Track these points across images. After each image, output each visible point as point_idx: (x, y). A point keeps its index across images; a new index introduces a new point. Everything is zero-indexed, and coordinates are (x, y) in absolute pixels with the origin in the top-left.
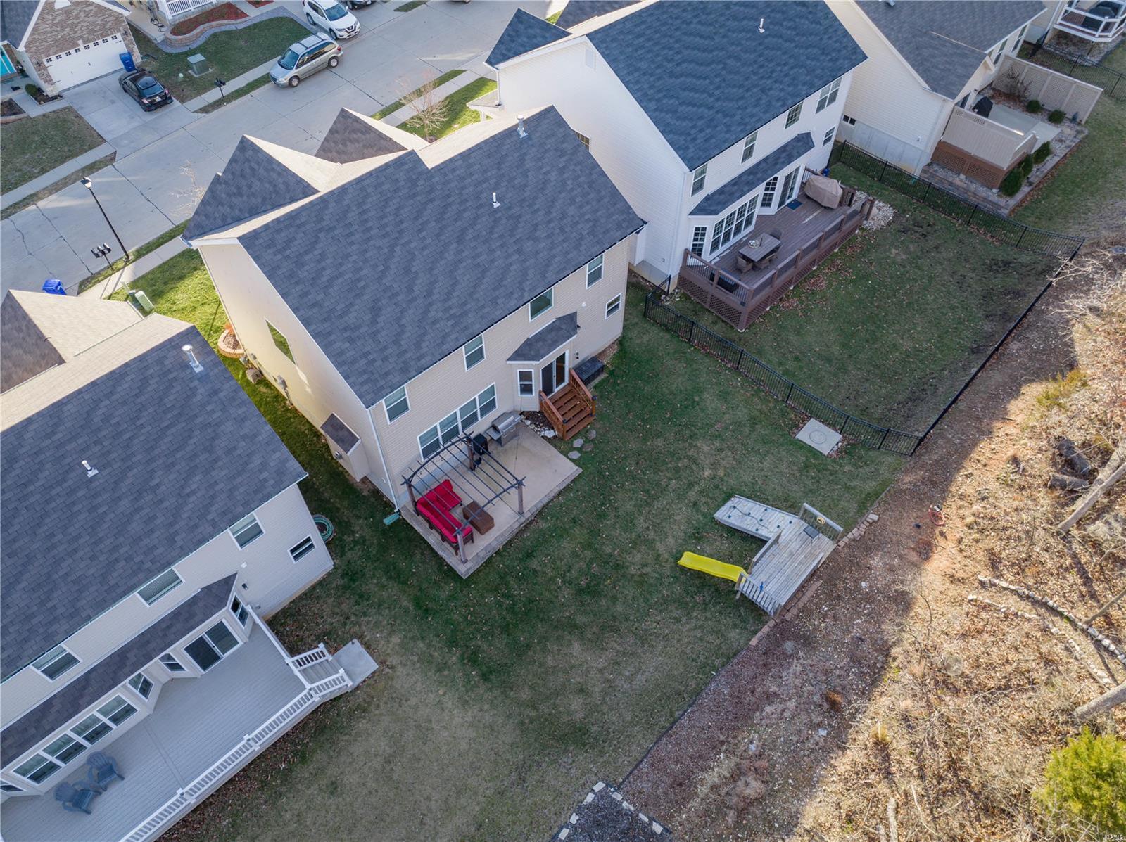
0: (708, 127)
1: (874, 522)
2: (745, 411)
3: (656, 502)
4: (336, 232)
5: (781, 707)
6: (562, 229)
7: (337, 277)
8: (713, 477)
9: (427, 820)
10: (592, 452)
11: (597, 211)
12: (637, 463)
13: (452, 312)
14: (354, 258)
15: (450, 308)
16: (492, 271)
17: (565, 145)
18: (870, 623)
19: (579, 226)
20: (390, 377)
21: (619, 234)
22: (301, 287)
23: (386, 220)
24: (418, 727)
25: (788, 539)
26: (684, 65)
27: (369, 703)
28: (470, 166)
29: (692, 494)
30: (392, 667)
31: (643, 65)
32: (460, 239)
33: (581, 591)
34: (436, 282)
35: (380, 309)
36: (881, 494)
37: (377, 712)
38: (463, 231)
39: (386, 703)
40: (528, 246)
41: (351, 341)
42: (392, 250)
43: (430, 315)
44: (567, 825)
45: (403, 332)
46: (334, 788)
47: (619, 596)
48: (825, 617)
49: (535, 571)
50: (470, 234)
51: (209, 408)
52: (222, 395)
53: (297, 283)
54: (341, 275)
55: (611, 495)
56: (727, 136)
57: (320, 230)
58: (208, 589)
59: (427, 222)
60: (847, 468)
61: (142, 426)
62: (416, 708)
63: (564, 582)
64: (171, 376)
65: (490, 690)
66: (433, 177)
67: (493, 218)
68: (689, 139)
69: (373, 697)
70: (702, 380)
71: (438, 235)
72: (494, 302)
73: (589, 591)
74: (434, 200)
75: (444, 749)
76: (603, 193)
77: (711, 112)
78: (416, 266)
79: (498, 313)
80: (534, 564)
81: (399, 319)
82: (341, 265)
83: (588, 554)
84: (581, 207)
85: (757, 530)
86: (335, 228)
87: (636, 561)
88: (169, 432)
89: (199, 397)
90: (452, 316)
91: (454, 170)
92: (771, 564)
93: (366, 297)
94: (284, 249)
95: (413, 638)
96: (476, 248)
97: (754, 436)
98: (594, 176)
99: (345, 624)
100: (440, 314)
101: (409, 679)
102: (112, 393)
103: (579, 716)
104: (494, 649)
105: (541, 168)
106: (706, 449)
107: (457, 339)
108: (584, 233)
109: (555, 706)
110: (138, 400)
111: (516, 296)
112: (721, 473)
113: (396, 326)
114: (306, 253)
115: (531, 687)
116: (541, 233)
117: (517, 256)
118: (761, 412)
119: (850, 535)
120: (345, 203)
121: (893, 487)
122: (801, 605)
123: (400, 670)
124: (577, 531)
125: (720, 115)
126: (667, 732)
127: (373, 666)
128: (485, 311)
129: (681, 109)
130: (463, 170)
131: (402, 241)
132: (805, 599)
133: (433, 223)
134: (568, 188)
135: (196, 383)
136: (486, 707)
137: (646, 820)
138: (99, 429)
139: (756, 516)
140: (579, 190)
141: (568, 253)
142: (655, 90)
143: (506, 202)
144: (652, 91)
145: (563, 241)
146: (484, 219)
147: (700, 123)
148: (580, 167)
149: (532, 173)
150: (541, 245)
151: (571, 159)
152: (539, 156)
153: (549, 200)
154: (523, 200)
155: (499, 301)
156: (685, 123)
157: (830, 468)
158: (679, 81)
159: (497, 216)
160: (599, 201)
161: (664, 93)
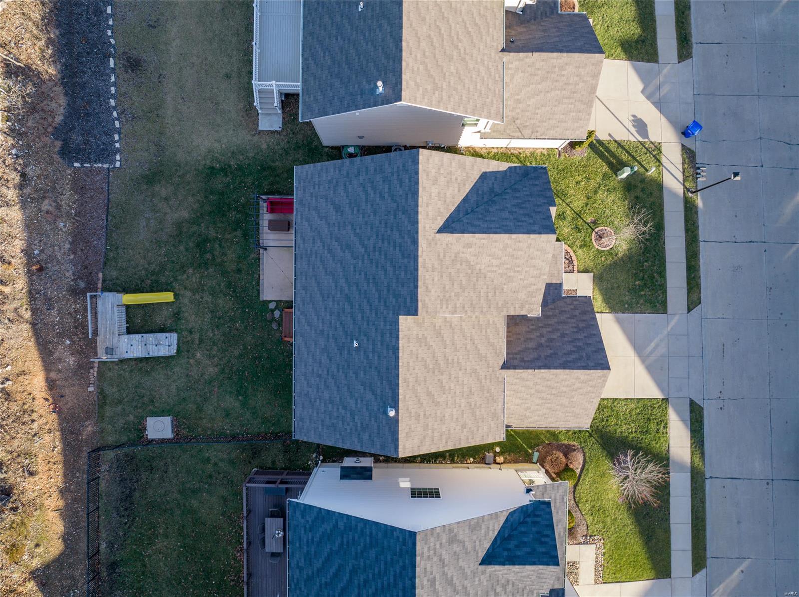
1: (89, 386)
2: (209, 412)
3: (210, 316)
4: (392, 217)
5: (62, 251)
6: (319, 376)
7: (366, 198)
8: (194, 355)
9: (181, 101)
10: (266, 315)
11: (317, 413)
12: (237, 330)
13: (314, 256)
14: (372, 217)
15: (316, 257)
16: (320, 303)
17: (367, 434)
18: (51, 322)
19: (315, 390)
20: (302, 191)
22: (372, 171)
23: (383, 257)
24: (218, 125)
25: (121, 341)
26: (356, 591)
27: (247, 115)
28: (388, 348)
29: (197, 336)
30: (254, 135)
31: (372, 553)
32: (348, 298)
33: (206, 240)
34: (333, 260)
35: (336, 212)
36: (98, 409)
37: (241, 115)
38: (351, 305)
39: (241, 121)
40: (322, 342)
41: (330, 182)
42: (364, 246)
43: (318, 241)
44: (118, 141)
45: (319, 217)
46: (228, 76)
47: (187, 253)
48: (76, 311)
49: (235, 230)
50: (348, 309)
51: (356, 86)
52: (359, 97)
53: (375, 170)
54: (366, 202)
55: (235, 300)
57: (398, 207)
59: (368, 285)
60: (131, 418)
61: (367, 45)
62: (227, 131)
63: (217, 238)
64: (383, 73)
65: (205, 165)
66: (393, 314)
67: (348, 332)
68: (307, 526)
69: (249, 118)
70: (248, 414)
71: (357, 286)
72: (305, 288)
73: (202, 244)
74: (379, 302)
75: (201, 128)
76: (325, 431)
77: (315, 569)
78: (348, 255)
80: (239, 233)
81: (326, 219)
82: (372, 205)
83: (218, 260)
84: (325, 404)
85: (142, 337)
86: (395, 218)
87: (193, 277)
88: (357, 58)
89: (364, 84)
90: (311, 254)
91: (391, 334)
93: (347, 209)
94: (398, 175)
95: (258, 153)
96: (338, 304)
97: (193, 399)
98: (338, 436)
99: (291, 130)
100: (316, 248)
101: (242, 138)
102: (391, 36)
103: (157, 188)
104: (219, 182)
105: (362, 401)
106: (211, 369)
107: (299, 247)
108: (310, 389)
109: (172, 184)
110: (380, 48)
111: (301, 306)
112: (191, 361)
113: (323, 215)
114: (389, 188)
115: (189, 183)
116: (324, 359)
117: (320, 328)
118: (201, 419)
119: (96, 369)
120: (406, 236)
121: (94, 418)
123: (249, 137)
124: (234, 267)
125: (310, 572)
126: (108, 206)
127: (260, 128)
128: (304, 279)
129: (329, 547)
130: (388, 340)
131: (366, 257)
133: (365, 288)
134: (340, 408)
135: (372, 86)
136: (199, 158)
137: (85, 165)
138: (377, 21)
139: (151, 346)
140: (335, 414)
141: (305, 365)
142: (350, 541)
143: (354, 353)
144: (350, 537)
145: (313, 370)
146: (351, 326)
147: (313, 549)
148: (348, 431)
149: (362, 391)
150: (318, 350)
151: (356, 430)
152: (369, 408)
153: (340, 386)
154: (348, 366)
155: (303, 292)
156: (318, 536)
157: (140, 411)
158: (347, 570)
159: (349, 338)
160: (322, 421)
161: (345, 546)
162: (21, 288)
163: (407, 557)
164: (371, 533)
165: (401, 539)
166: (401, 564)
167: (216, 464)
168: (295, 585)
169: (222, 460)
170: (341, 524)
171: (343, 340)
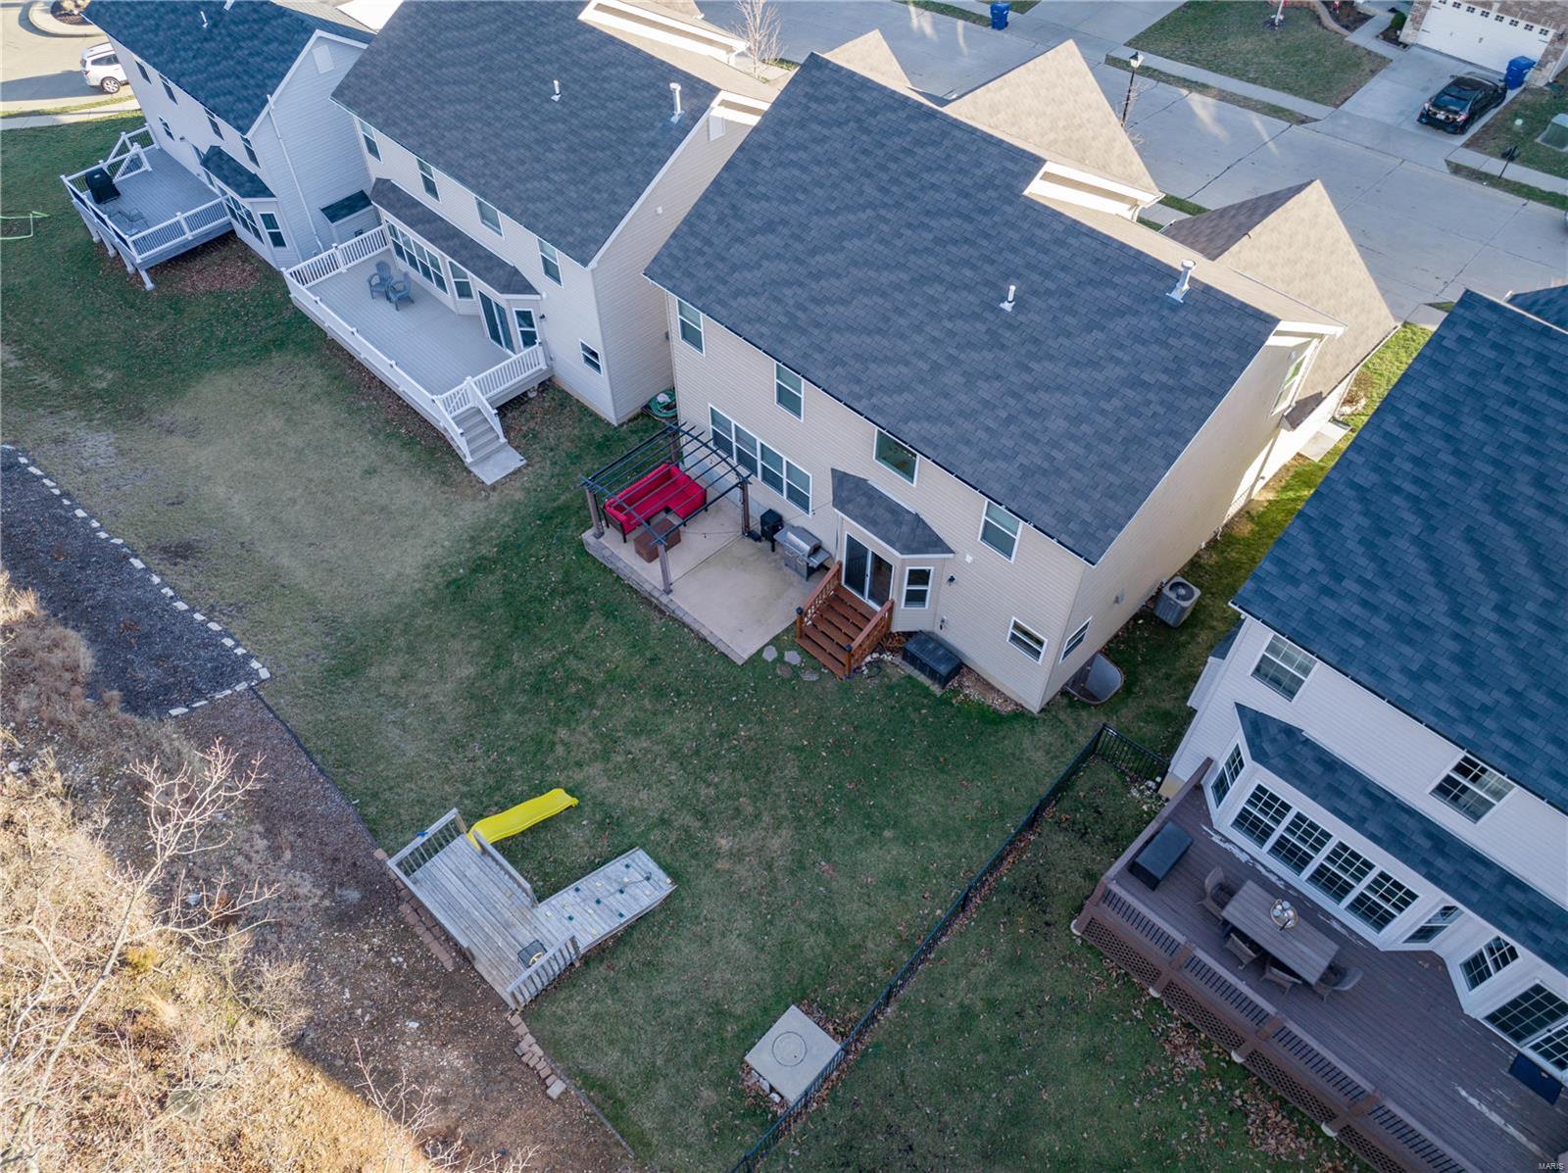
0: (1392, 620)
1: (545, 1086)
2: (860, 916)
3: (675, 764)
4: (864, 137)
6: (1010, 420)
7: (800, 167)
8: (716, 853)
10: (776, 676)
11: (1080, 468)
12: (751, 739)
14: (835, 172)
15: (805, 310)
16: (885, 342)
17: (1194, 369)
18: (335, 1011)
19: (1030, 446)
21: (1048, 520)
22: (772, 138)
23: (908, 181)
24: (412, 528)
25: (538, 925)
27: (452, 485)
28: (1061, 243)
29: (687, 819)
30: (487, 496)
31: (1473, 426)
32: (920, 280)
33: (545, 671)
34: (838, 276)
35: (773, 231)
36: (615, 1127)
37: (439, 493)
38: (938, 279)
39: (447, 499)
40: (952, 378)
41: (721, 220)
42: (864, 208)
43: (786, 290)
44: (237, 646)
45: (751, 269)
46: (370, 472)
47: (527, 717)
48: (379, 954)
49: (585, 619)
50: (936, 290)
51: (636, 149)
52: (652, 152)
53: (776, 134)
54: (805, 170)
55: (693, 702)
56: (1396, 676)
57: (859, 120)
58: (515, 272)
59: (929, 229)
60: (708, 1094)
61: (605, 108)
62: (434, 524)
63: (561, 653)
66: (1011, 204)
67: (978, 310)
68: (1325, 580)
69: (456, 487)
70: (935, 846)
71: (915, 251)
72: (837, 362)
73: (541, 684)
74: (971, 221)
75: (382, 553)
76: (1126, 469)
77: (1446, 621)
78: (853, 245)
79: (820, 374)
80: (595, 618)
81: (766, 257)
82: (819, 163)
83: (599, 678)
84: (1072, 437)
85: (577, 890)
86: (870, 133)
87: (575, 738)
88: (604, 131)
89: (645, 136)
90: (792, 317)
91: (1041, 225)
92: (495, 890)
93: (786, 210)
94: (817, 100)
95: (517, 510)
96: (915, 305)
97: (802, 928)
98: (1157, 442)
99: (545, 448)
100: (791, 302)
103: (372, 672)
105: (1121, 347)
106: (775, 843)
107: (761, 337)
108: (1021, 459)
109: (398, 651)
110: (630, 92)
111: (857, 389)
112: (722, 865)
113: (756, 258)
114: (821, 122)
116: (985, 390)
117: (926, 367)
118: (858, 947)
119: (529, 1039)
120: (911, 126)
121: (624, 1156)
122: (420, 930)
125: (1453, 646)
126: (298, 741)
127: (490, 482)
128: (816, 356)
129: (1403, 544)
130: (1046, 236)
131: (883, 212)
132: (427, 938)
133: (930, 236)
134: (1104, 405)
135: (660, 125)
136: (417, 586)
137: (195, 705)
138: (596, 80)
139: (611, 898)
140: (1109, 424)
141: (968, 443)
142: (1418, 472)
143: (1020, 318)
144: (1408, 466)
145: (988, 429)
146: (971, 298)
147: (1392, 599)
148: (1161, 410)
149: (1101, 336)
150: (963, 397)
151: (1171, 390)
152: (1145, 336)
153: (1059, 381)
154: (1036, 341)
155: (839, 369)
156: (1363, 561)
157: (713, 1059)
158: (1489, 520)
159: (987, 315)
160: (1103, 465)
161: (1424, 495)
162: (201, 994)
163: (1517, 339)
164: (1422, 405)
165: (1468, 334)
166: (1528, 362)
167: (991, 1004)
168: (1469, 720)
169: (993, 981)
170: (1366, 478)
171: (983, 329)
